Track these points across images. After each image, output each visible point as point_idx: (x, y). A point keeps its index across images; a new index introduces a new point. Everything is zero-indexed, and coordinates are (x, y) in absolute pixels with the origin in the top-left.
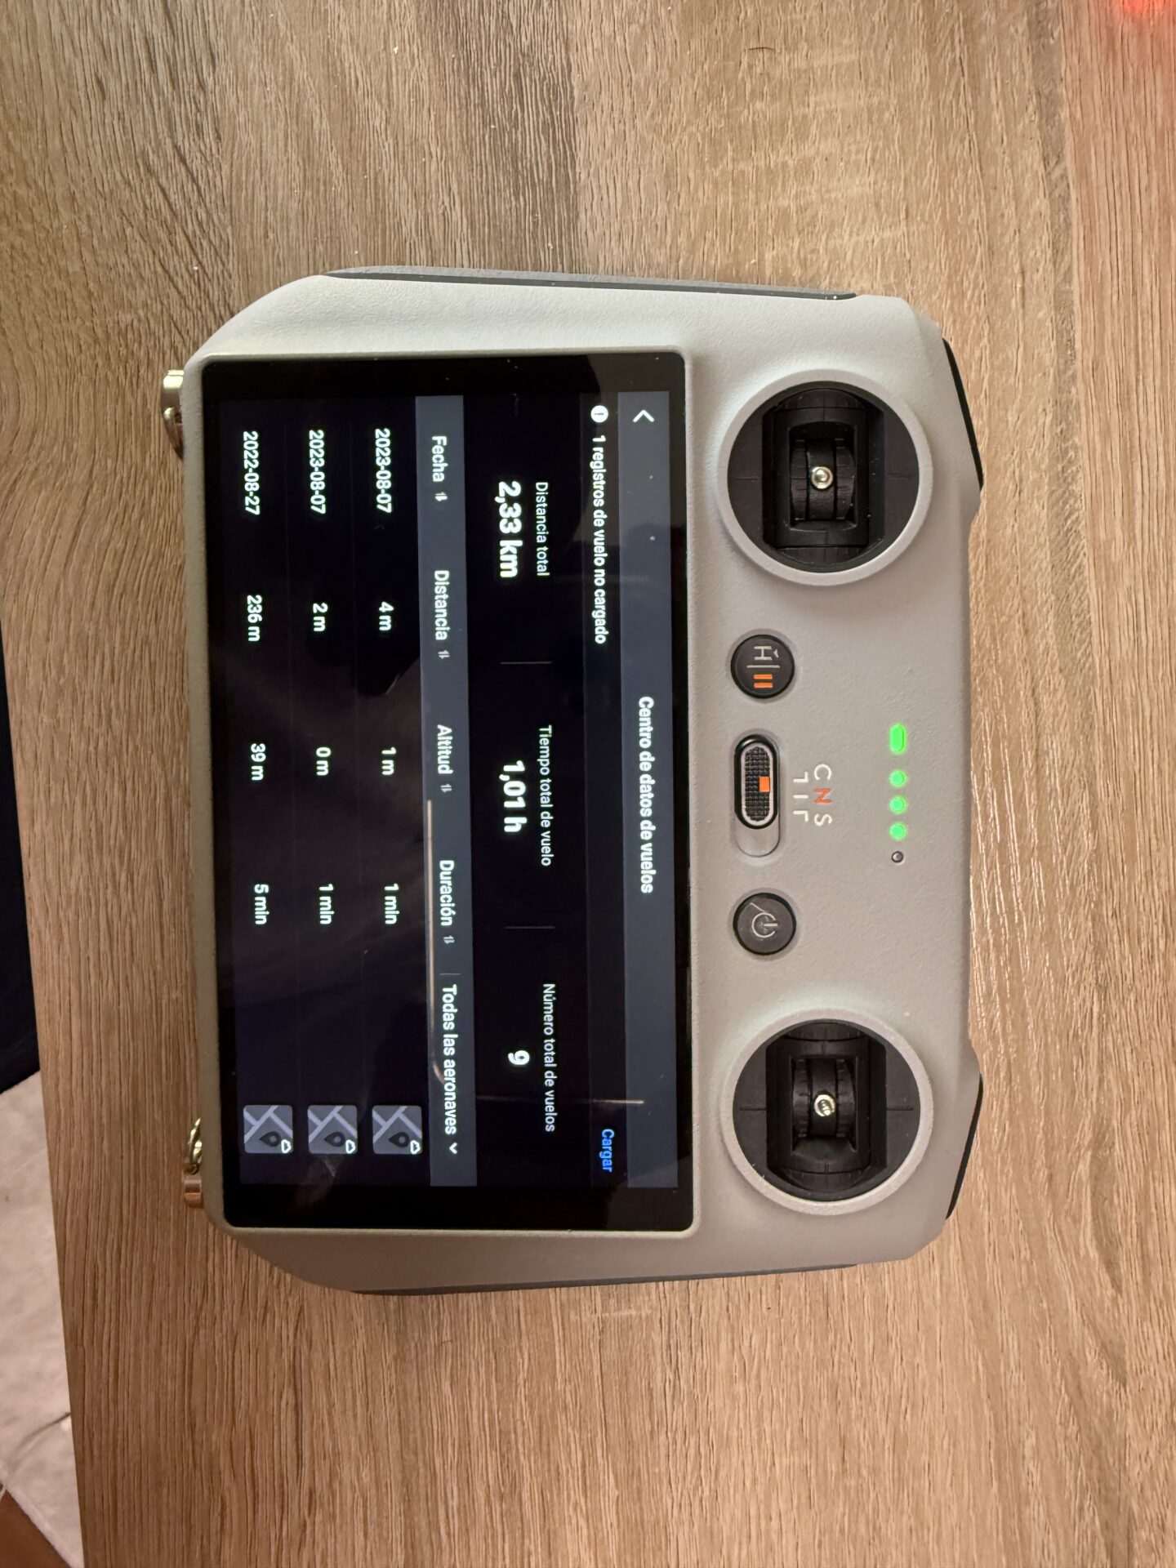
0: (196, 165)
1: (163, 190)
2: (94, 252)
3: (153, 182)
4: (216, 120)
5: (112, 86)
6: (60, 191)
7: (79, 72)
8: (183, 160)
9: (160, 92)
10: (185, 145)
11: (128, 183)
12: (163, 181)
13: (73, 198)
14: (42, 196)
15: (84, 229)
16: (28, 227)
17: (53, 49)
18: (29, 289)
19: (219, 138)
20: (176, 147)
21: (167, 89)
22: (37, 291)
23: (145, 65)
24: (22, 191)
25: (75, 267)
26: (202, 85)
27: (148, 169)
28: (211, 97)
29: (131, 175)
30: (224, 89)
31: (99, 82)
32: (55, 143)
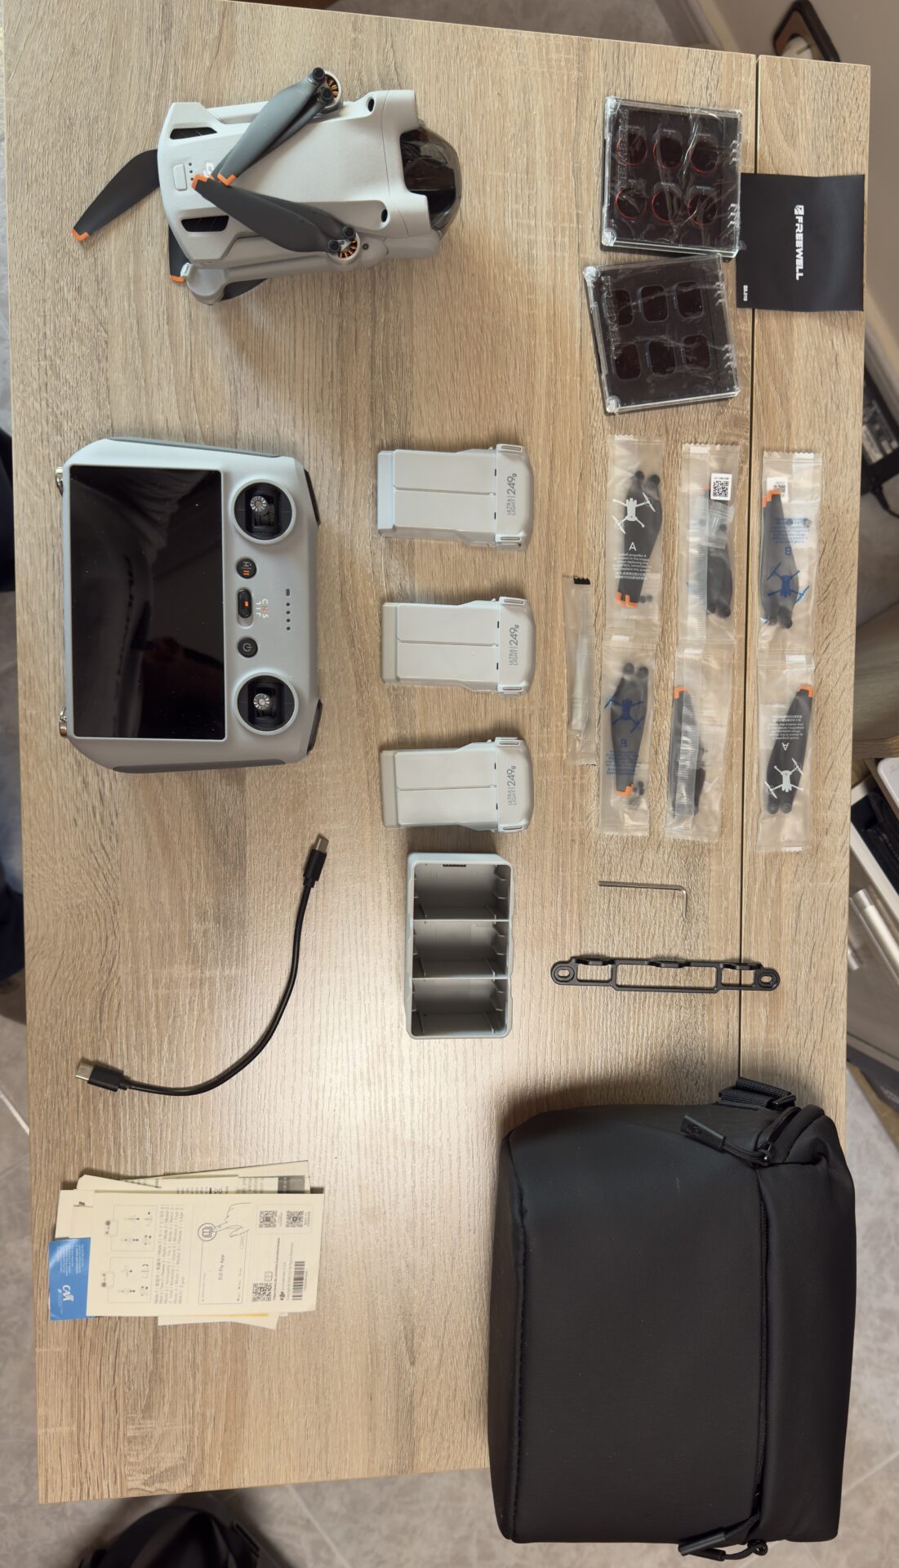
0: (108, 849)
1: (96, 858)
2: (69, 878)
3: (92, 855)
4: (117, 836)
5: (80, 822)
6: (58, 856)
7: (68, 817)
8: (104, 848)
9: (97, 824)
10: (105, 843)
11: (83, 855)
12: (96, 855)
13: (63, 859)
14: (51, 858)
15: (66, 869)
16: (45, 868)
17: (59, 809)
18: (44, 889)
19: (118, 842)
20: (102, 844)
21: (100, 825)
22: (47, 890)
23: (92, 815)
24: (44, 856)
25: (61, 882)
26: (112, 824)
27: (91, 850)
28: (115, 828)
29: (85, 853)
30: (120, 826)
31: (75, 821)
32: (57, 839)
